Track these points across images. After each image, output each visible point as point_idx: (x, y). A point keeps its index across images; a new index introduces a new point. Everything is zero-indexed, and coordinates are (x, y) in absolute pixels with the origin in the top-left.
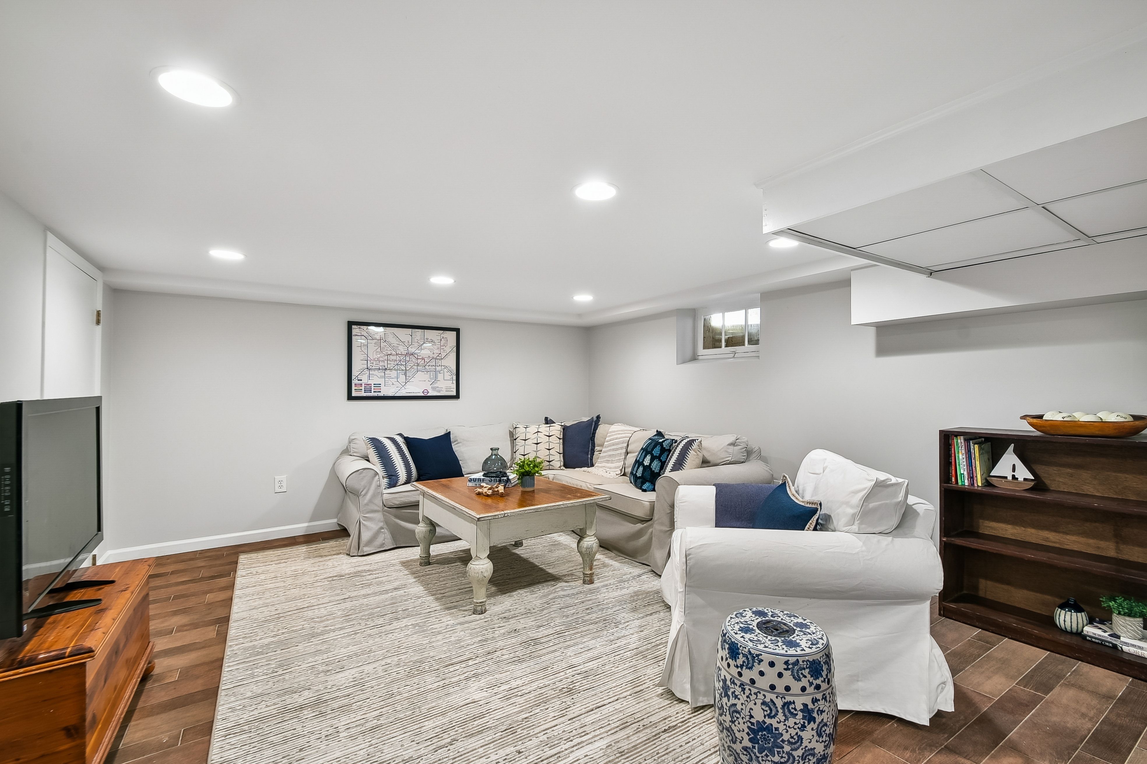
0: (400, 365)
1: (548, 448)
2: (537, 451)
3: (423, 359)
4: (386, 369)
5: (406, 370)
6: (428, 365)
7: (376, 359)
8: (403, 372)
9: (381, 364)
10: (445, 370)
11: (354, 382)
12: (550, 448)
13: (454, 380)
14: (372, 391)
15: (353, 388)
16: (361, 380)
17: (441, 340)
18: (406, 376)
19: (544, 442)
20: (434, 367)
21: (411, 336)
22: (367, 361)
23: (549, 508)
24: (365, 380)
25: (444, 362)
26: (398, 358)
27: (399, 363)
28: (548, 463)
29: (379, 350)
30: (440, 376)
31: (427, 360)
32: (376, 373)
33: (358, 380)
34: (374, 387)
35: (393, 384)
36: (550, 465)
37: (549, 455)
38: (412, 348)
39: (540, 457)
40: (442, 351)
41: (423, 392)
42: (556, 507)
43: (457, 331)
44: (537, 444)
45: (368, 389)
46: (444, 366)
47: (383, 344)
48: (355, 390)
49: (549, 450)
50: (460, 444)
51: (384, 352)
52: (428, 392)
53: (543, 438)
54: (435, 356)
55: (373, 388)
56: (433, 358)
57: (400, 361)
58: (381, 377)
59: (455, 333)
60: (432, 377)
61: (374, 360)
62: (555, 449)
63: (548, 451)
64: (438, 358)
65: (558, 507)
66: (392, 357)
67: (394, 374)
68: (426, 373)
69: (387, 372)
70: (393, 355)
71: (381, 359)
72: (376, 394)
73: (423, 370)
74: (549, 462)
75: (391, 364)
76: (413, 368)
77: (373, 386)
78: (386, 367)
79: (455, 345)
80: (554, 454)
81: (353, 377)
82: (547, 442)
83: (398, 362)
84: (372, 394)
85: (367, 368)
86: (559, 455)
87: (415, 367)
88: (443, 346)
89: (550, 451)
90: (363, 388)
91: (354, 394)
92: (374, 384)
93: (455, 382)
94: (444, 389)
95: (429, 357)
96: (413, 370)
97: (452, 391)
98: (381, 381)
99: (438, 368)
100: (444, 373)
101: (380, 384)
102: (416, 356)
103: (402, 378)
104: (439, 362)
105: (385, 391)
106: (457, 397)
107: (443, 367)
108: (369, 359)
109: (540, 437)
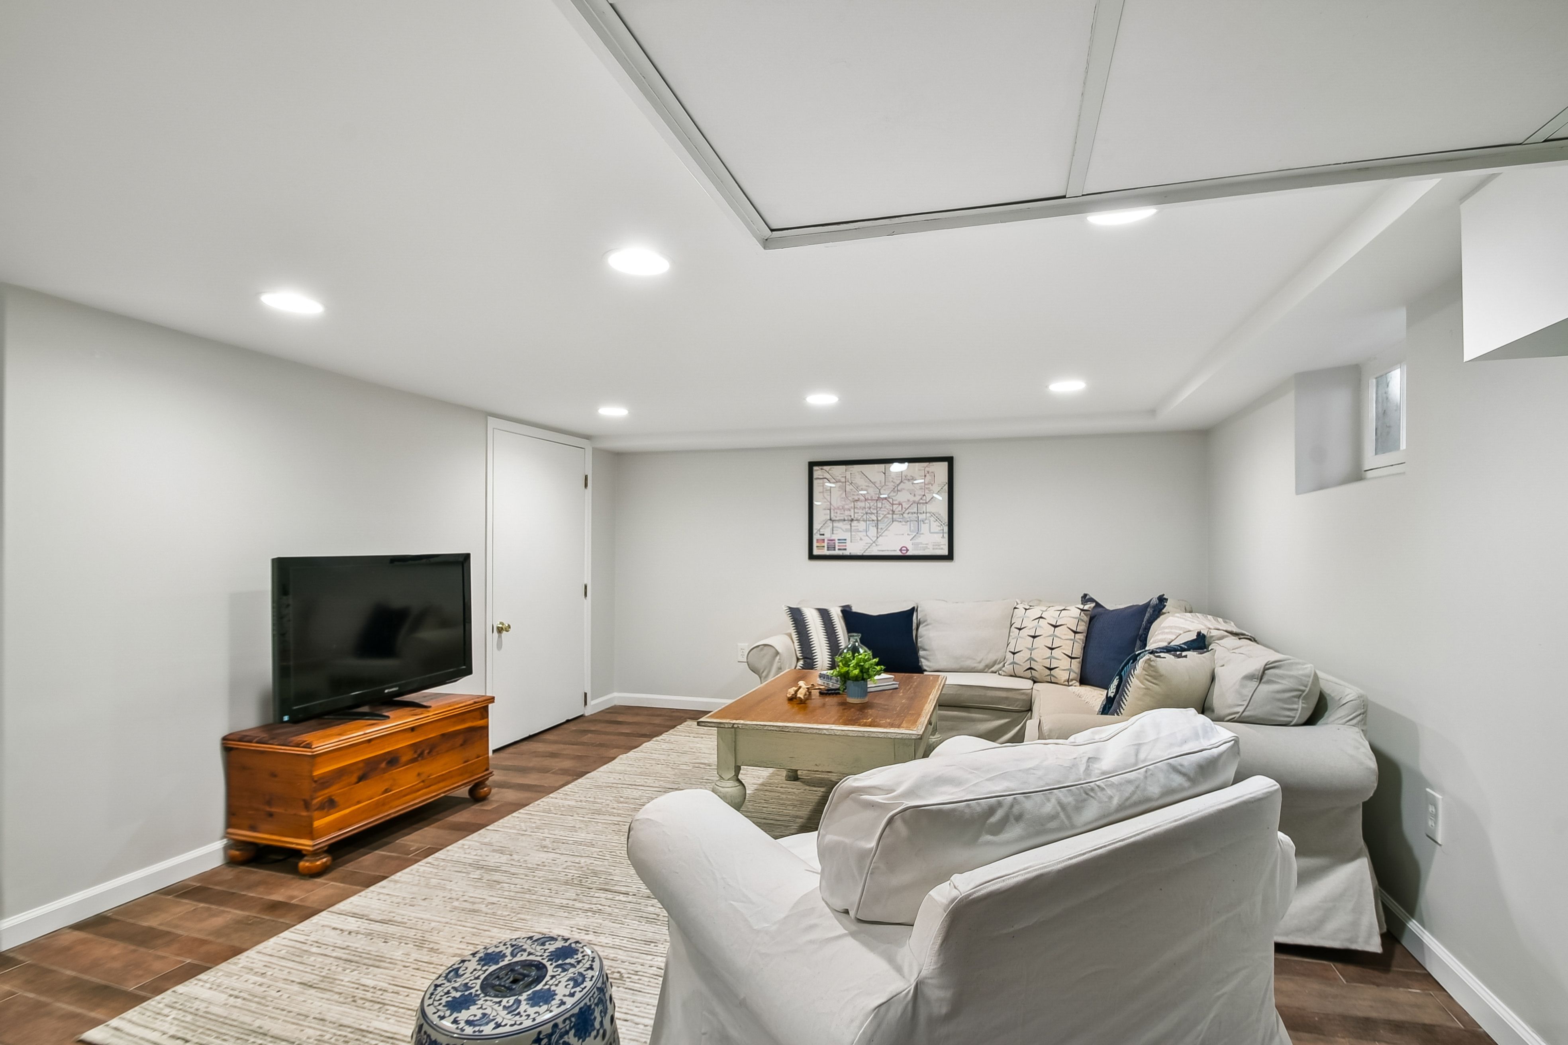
0: (870, 513)
1: (1050, 646)
2: (1031, 649)
3: (900, 504)
4: (852, 520)
5: (878, 520)
6: (907, 512)
7: (841, 507)
8: (874, 524)
9: (847, 513)
10: (932, 519)
11: (816, 537)
12: (1053, 647)
13: (945, 533)
14: (837, 548)
15: (815, 544)
16: (823, 535)
17: (925, 476)
18: (877, 528)
19: (1044, 636)
20: (916, 515)
21: (885, 474)
22: (830, 510)
23: (803, 730)
24: (828, 535)
25: (930, 508)
26: (867, 505)
27: (869, 512)
28: (1048, 672)
29: (844, 495)
30: (924, 528)
31: (905, 505)
32: (840, 525)
33: (821, 535)
34: (839, 543)
35: (861, 539)
36: (1051, 675)
37: (1051, 658)
38: (885, 490)
39: (1036, 659)
40: (927, 491)
41: (901, 550)
42: (815, 731)
43: (950, 460)
44: (1034, 637)
45: (831, 547)
46: (930, 513)
47: (849, 488)
48: (817, 547)
49: (1052, 649)
50: (929, 627)
51: (850, 498)
52: (907, 550)
53: (1044, 629)
54: (917, 499)
55: (837, 544)
56: (914, 502)
57: (870, 508)
58: (846, 531)
59: (946, 463)
60: (912, 528)
61: (838, 508)
62: (1064, 649)
63: (1050, 651)
64: (921, 501)
65: (817, 731)
66: (859, 504)
67: (862, 525)
68: (904, 523)
69: (854, 523)
70: (861, 501)
71: (846, 507)
72: (840, 553)
73: (899, 520)
74: (1051, 669)
75: (858, 513)
76: (887, 517)
77: (837, 541)
78: (853, 517)
79: (947, 482)
80: (1060, 658)
81: (815, 531)
82: (1050, 636)
83: (867, 510)
84: (836, 552)
85: (831, 519)
86: (1070, 659)
87: (890, 516)
88: (929, 484)
89: (1053, 651)
90: (825, 544)
91: (816, 552)
92: (839, 540)
93: (946, 536)
94: (930, 546)
95: (908, 501)
96: (886, 520)
97: (942, 549)
98: (846, 536)
99: (921, 517)
100: (930, 521)
101: (845, 540)
102: (891, 500)
103: (873, 531)
104: (923, 508)
105: (853, 549)
106: (949, 557)
107: (928, 515)
108: (832, 507)
109: (1040, 627)
